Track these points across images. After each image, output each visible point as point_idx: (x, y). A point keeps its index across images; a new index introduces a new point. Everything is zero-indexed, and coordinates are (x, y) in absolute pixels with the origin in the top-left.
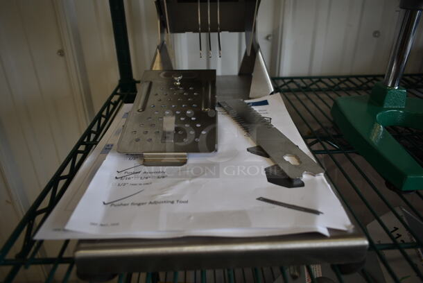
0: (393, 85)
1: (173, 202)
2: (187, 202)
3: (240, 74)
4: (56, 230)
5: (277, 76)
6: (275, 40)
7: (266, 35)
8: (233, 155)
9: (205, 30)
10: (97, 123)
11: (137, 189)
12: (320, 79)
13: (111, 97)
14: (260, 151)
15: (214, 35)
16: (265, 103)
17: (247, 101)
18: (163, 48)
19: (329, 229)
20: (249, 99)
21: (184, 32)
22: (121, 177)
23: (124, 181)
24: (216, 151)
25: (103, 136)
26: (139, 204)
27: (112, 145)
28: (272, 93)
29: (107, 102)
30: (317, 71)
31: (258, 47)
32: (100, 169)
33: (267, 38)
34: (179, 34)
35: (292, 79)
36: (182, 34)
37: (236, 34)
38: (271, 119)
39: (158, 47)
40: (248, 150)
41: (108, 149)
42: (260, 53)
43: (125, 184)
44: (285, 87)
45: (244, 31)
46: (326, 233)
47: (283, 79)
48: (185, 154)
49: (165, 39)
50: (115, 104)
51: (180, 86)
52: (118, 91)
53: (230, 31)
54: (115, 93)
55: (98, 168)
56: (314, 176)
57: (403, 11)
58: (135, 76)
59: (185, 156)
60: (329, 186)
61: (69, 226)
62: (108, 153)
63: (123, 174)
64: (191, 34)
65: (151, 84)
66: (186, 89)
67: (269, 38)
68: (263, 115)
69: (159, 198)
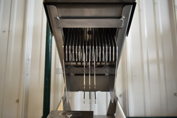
3: (108, 115)
15: (93, 93)
31: (117, 99)
33: (120, 96)
37: (105, 93)
39: (62, 98)
42: (118, 102)
45: (109, 91)
53: (102, 91)
64: (82, 91)
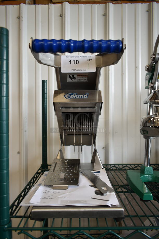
0: (147, 166)
1: (62, 198)
2: (67, 198)
3: (91, 162)
4: (26, 204)
5: (108, 164)
6: (106, 149)
7: (102, 147)
8: (84, 187)
9: (76, 145)
10: (33, 180)
11: (51, 195)
12: (126, 165)
13: (38, 170)
14: (94, 186)
16: (99, 172)
17: (92, 171)
18: (61, 151)
19: (111, 205)
20: (94, 171)
21: (69, 145)
22: (45, 192)
23: (46, 193)
24: (78, 186)
25: (36, 183)
26: (52, 198)
27: (41, 184)
28: (103, 168)
29: (36, 173)
30: (125, 162)
31: (97, 151)
32: (38, 189)
33: (103, 148)
34: (67, 146)
35: (114, 165)
36: (69, 146)
38: (100, 177)
39: (59, 151)
40: (90, 186)
41: (40, 185)
42: (97, 153)
43: (46, 194)
44: (111, 169)
46: (110, 206)
47: (110, 165)
48: (67, 185)
49: (62, 148)
50: (39, 174)
51: (67, 164)
52: (41, 169)
53: (87, 145)
54: (40, 169)
55: (37, 190)
56: (111, 193)
57: (145, 139)
58: (48, 163)
59: (67, 186)
60: (115, 196)
61: (30, 202)
62: (40, 186)
63: (46, 191)
64: (72, 146)
65: (56, 163)
66: (69, 165)
67: (104, 148)
68: (97, 176)
69: (58, 197)
